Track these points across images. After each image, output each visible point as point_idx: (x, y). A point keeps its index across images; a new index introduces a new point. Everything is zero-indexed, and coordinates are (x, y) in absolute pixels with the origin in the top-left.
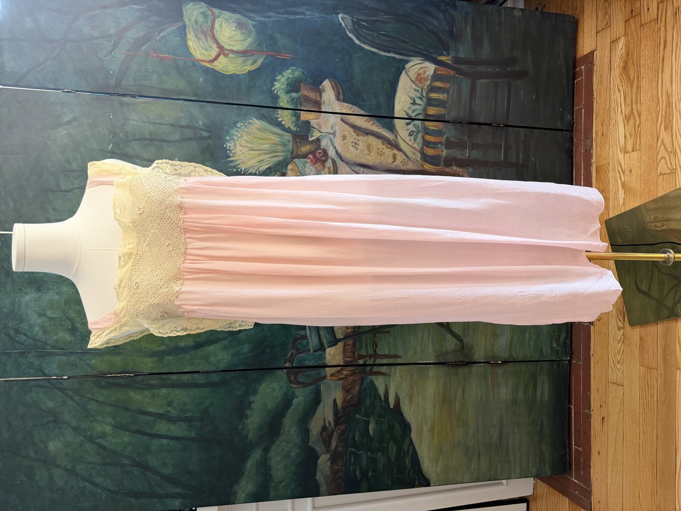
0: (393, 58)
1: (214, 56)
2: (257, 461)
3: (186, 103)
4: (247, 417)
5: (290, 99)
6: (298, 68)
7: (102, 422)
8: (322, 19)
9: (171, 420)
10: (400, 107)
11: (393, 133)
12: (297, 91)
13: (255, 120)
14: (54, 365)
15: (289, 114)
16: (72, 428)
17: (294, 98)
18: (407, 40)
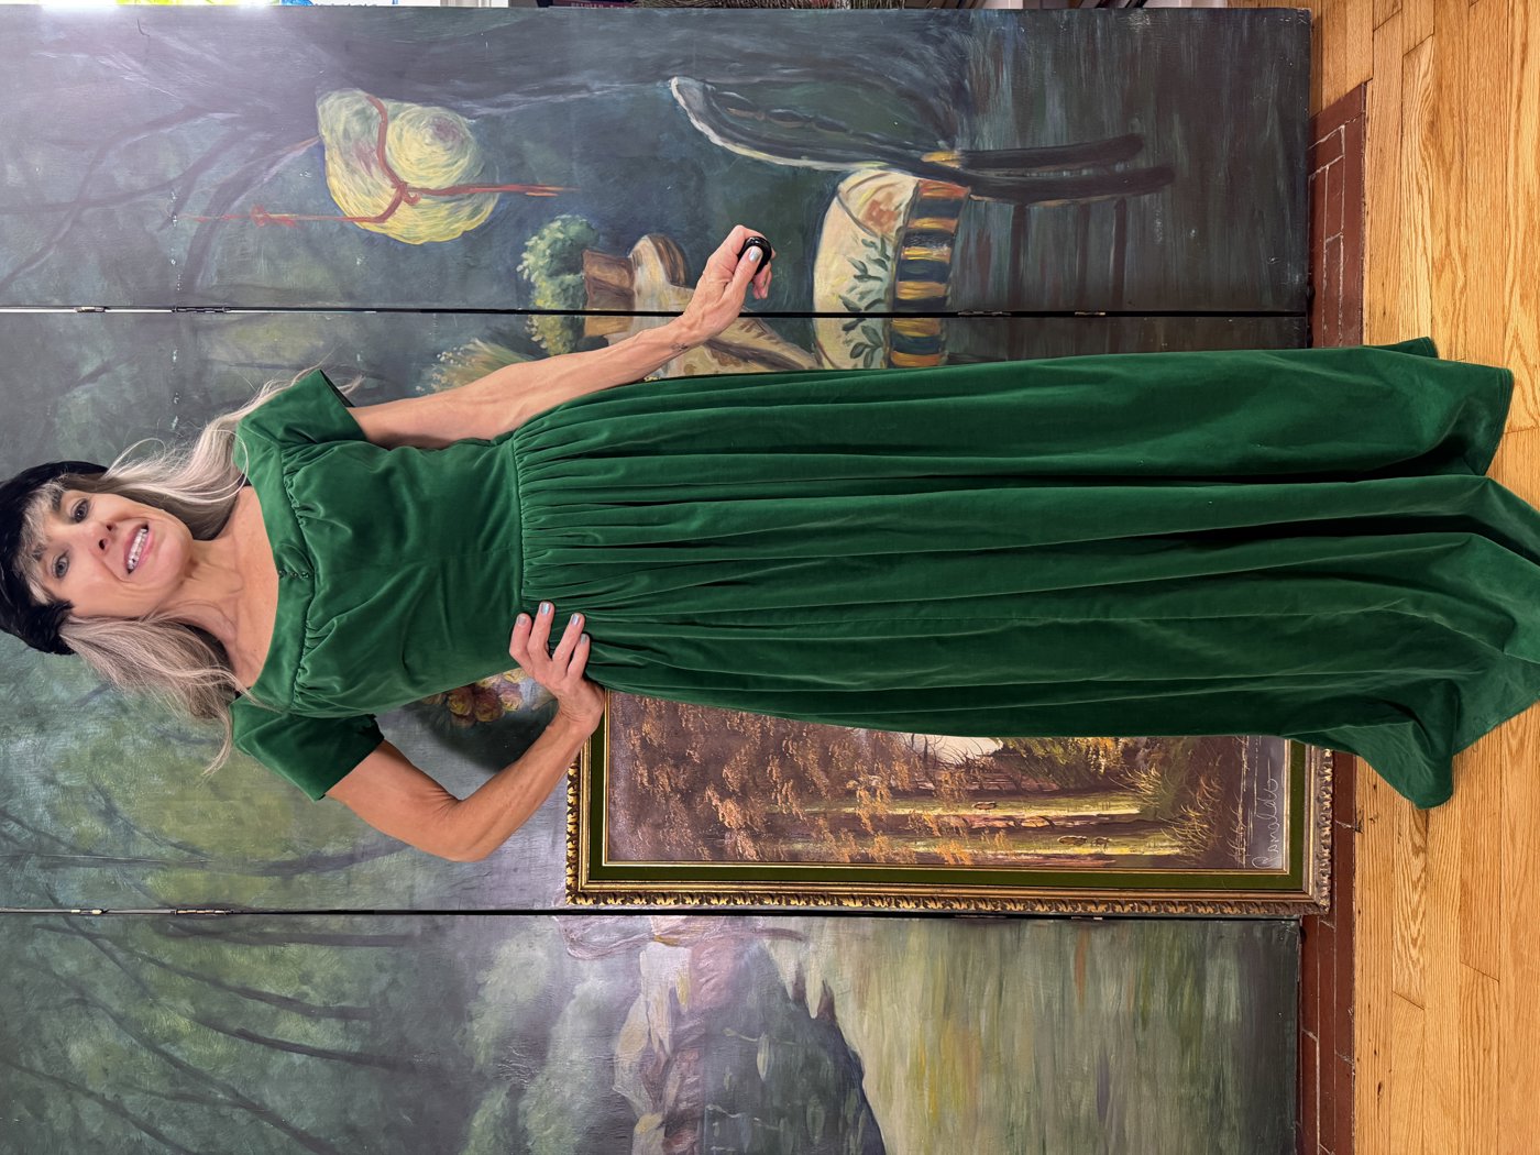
0: (809, 170)
1: (386, 207)
2: (496, 1117)
3: (328, 316)
4: (471, 1020)
5: (559, 291)
6: (578, 216)
7: (171, 1008)
8: (631, 95)
9: (309, 1012)
10: (828, 289)
11: (810, 351)
12: (575, 269)
13: (477, 341)
14: (75, 886)
15: (556, 324)
16: (112, 1017)
17: (569, 285)
18: (843, 124)
